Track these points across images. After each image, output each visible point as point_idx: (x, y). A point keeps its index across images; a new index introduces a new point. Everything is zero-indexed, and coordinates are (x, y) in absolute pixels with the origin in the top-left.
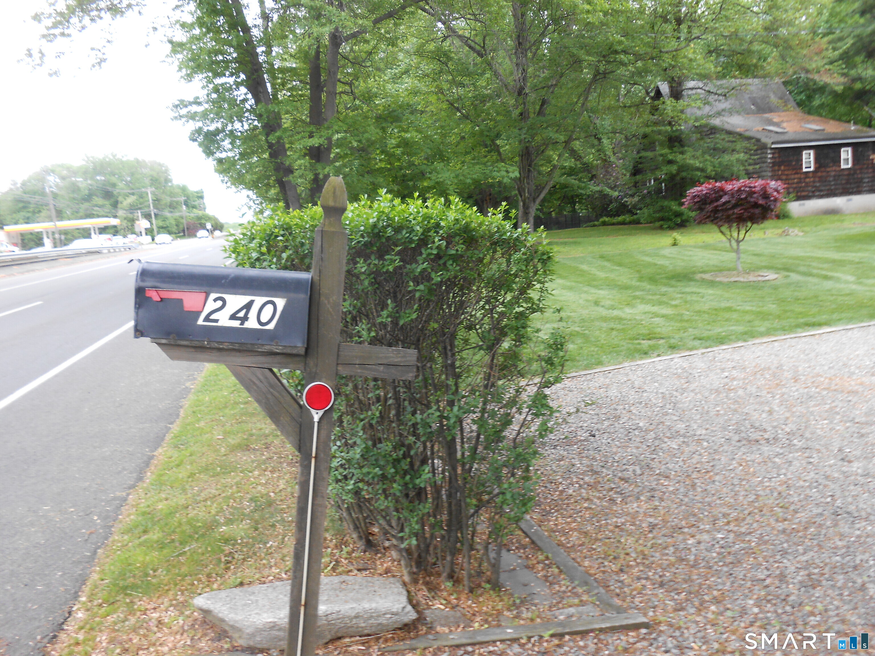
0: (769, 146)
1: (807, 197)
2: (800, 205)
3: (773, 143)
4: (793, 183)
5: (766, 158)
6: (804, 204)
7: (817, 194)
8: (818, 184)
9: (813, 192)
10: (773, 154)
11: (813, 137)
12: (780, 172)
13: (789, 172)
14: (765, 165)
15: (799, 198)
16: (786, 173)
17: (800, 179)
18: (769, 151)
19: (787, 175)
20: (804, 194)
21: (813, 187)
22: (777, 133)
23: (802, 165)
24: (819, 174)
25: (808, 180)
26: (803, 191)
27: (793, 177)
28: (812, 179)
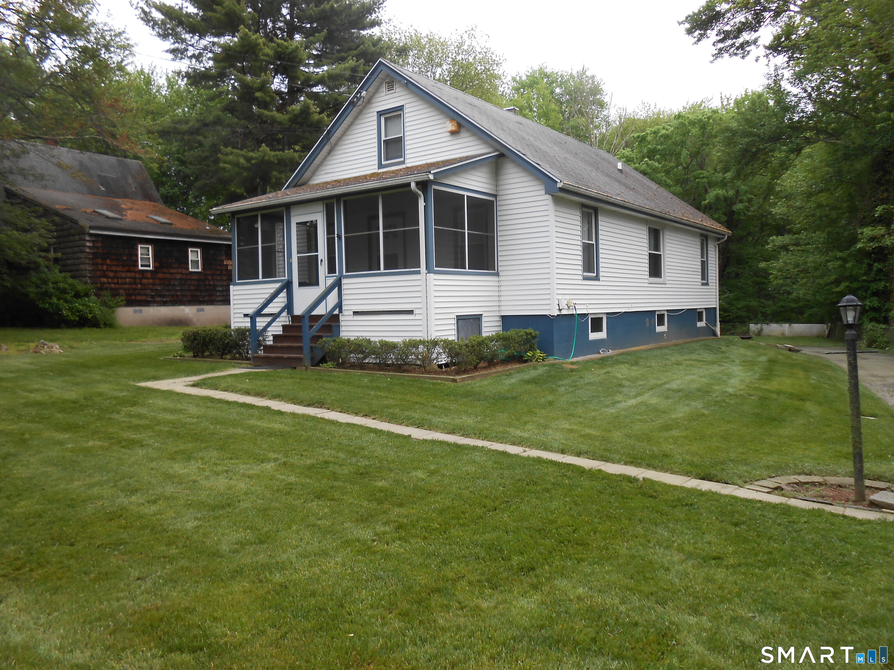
0: (87, 230)
1: (147, 303)
2: (135, 312)
3: (91, 228)
4: (125, 283)
5: (84, 246)
6: (141, 311)
7: (159, 299)
8: (159, 288)
9: (152, 296)
10: (93, 242)
11: (150, 229)
12: (105, 268)
13: (118, 269)
14: (82, 255)
15: (130, 303)
16: (114, 268)
17: (135, 278)
18: (88, 238)
19: (116, 272)
20: (139, 298)
21: (152, 290)
22: (107, 217)
23: (137, 261)
24: (160, 275)
25: (145, 281)
26: (139, 294)
27: (124, 275)
28: (151, 281)
